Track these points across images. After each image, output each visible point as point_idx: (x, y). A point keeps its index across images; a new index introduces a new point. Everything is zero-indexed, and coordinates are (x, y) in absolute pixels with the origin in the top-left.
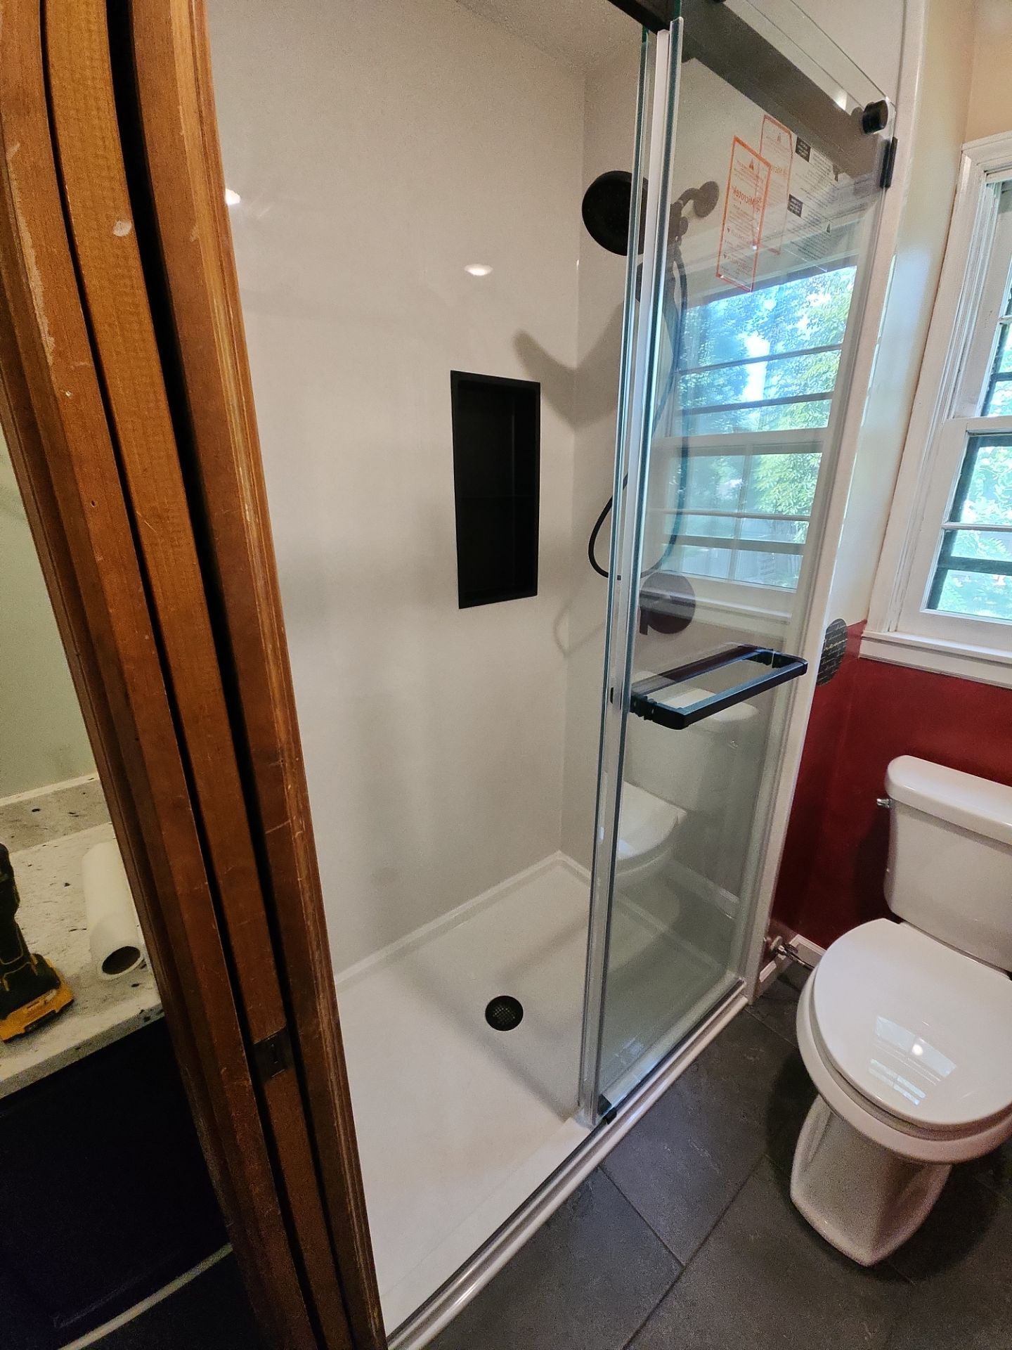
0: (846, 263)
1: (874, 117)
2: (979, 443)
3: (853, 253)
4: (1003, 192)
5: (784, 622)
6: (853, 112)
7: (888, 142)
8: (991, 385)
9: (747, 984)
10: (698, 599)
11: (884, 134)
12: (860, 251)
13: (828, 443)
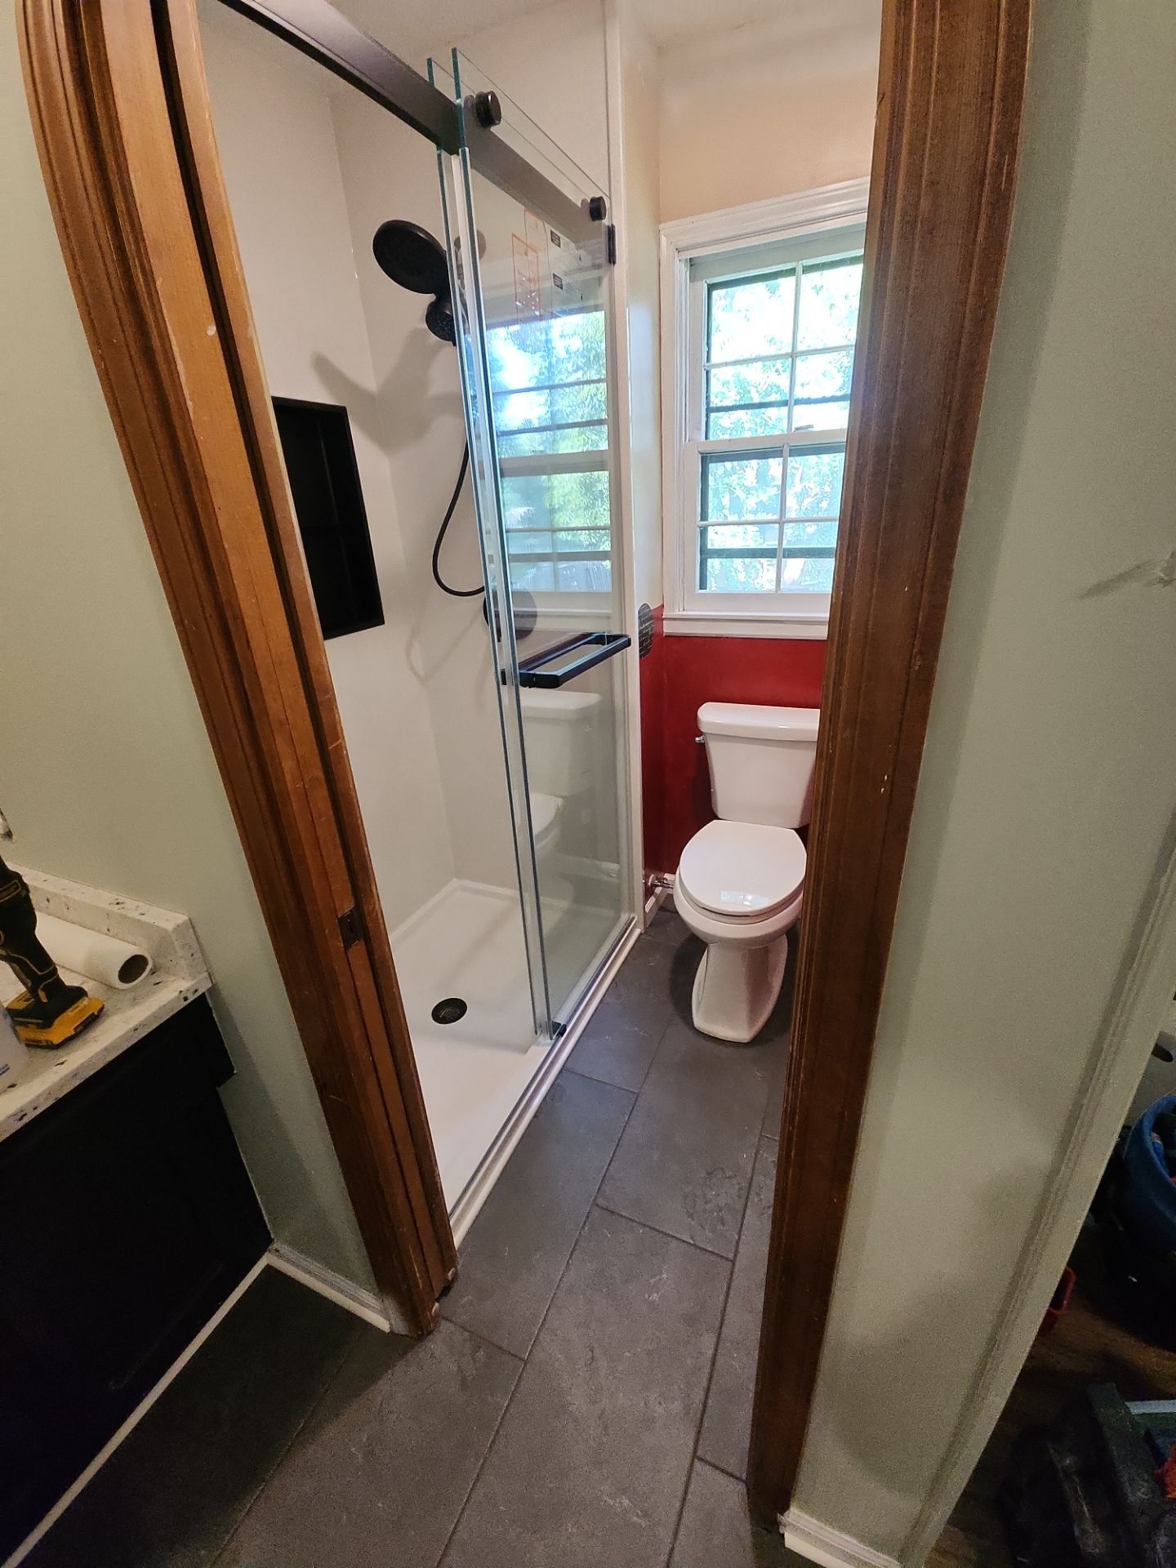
0: (596, 308)
1: (596, 209)
2: (708, 461)
3: (600, 301)
4: (691, 265)
5: (608, 617)
6: (582, 203)
7: (609, 227)
8: (707, 416)
9: (638, 917)
10: (539, 610)
11: (606, 222)
12: (603, 299)
13: (611, 463)
